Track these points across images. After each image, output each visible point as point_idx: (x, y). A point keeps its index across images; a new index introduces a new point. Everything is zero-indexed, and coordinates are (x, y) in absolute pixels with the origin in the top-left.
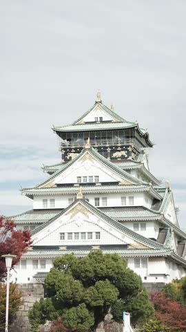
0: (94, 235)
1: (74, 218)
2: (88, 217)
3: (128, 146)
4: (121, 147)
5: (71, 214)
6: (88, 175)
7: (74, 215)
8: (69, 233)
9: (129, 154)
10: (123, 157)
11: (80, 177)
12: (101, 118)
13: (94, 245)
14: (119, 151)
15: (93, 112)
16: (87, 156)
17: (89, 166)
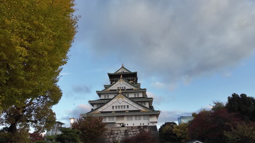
0: (126, 107)
1: (118, 100)
2: (124, 100)
3: (134, 79)
4: (131, 80)
5: (117, 99)
6: (121, 87)
7: (118, 99)
8: (116, 106)
9: (134, 82)
10: (132, 83)
11: (119, 87)
12: (124, 72)
13: (127, 111)
14: (131, 81)
15: (121, 70)
16: (121, 80)
17: (121, 84)
